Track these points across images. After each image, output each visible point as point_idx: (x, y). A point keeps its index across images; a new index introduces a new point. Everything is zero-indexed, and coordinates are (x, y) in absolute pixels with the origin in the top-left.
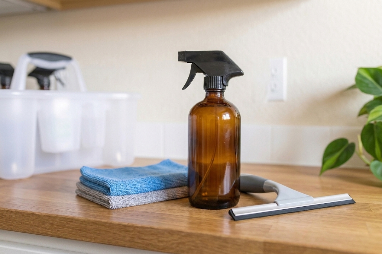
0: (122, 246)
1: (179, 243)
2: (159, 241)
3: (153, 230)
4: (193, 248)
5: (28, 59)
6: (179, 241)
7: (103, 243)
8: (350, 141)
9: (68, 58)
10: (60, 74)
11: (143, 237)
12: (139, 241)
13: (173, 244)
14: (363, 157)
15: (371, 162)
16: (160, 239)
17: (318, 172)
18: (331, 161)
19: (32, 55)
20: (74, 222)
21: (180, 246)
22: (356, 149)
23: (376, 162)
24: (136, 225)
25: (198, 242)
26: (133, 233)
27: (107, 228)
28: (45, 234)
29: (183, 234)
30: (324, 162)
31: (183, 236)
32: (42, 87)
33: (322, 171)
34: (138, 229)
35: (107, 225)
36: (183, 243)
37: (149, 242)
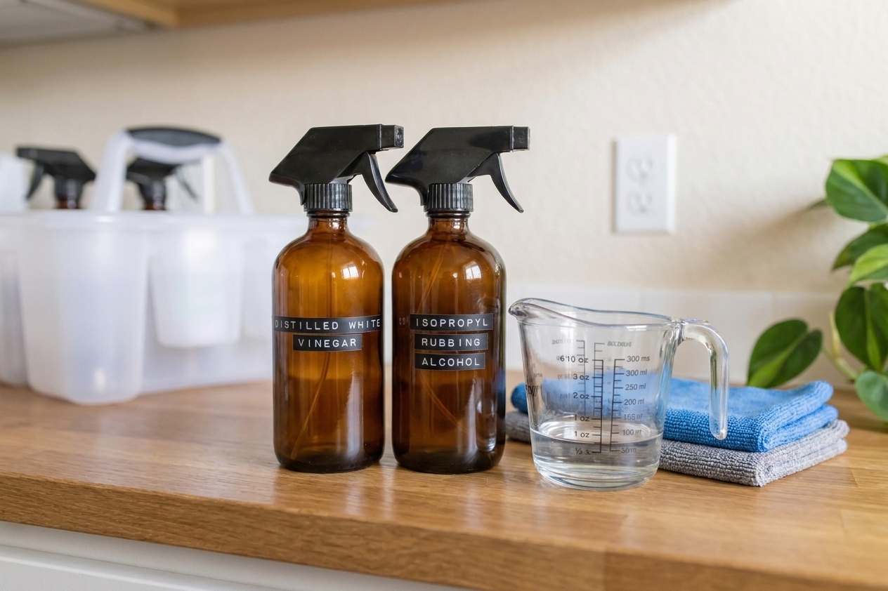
0: (283, 561)
1: (415, 556)
2: (370, 550)
3: (354, 524)
4: (445, 565)
6: (416, 549)
7: (241, 555)
8: (812, 326)
9: (212, 140)
10: (188, 173)
11: (333, 539)
12: (325, 549)
13: (401, 556)
14: (842, 363)
15: (859, 373)
16: (373, 546)
18: (768, 370)
19: (134, 132)
20: (178, 506)
21: (417, 561)
22: (825, 344)
23: (869, 375)
24: (316, 514)
25: (458, 552)
26: (309, 533)
27: (252, 520)
28: (114, 533)
30: (751, 374)
31: (426, 539)
32: (149, 205)
34: (321, 523)
35: (254, 512)
36: (424, 555)
37: (346, 552)
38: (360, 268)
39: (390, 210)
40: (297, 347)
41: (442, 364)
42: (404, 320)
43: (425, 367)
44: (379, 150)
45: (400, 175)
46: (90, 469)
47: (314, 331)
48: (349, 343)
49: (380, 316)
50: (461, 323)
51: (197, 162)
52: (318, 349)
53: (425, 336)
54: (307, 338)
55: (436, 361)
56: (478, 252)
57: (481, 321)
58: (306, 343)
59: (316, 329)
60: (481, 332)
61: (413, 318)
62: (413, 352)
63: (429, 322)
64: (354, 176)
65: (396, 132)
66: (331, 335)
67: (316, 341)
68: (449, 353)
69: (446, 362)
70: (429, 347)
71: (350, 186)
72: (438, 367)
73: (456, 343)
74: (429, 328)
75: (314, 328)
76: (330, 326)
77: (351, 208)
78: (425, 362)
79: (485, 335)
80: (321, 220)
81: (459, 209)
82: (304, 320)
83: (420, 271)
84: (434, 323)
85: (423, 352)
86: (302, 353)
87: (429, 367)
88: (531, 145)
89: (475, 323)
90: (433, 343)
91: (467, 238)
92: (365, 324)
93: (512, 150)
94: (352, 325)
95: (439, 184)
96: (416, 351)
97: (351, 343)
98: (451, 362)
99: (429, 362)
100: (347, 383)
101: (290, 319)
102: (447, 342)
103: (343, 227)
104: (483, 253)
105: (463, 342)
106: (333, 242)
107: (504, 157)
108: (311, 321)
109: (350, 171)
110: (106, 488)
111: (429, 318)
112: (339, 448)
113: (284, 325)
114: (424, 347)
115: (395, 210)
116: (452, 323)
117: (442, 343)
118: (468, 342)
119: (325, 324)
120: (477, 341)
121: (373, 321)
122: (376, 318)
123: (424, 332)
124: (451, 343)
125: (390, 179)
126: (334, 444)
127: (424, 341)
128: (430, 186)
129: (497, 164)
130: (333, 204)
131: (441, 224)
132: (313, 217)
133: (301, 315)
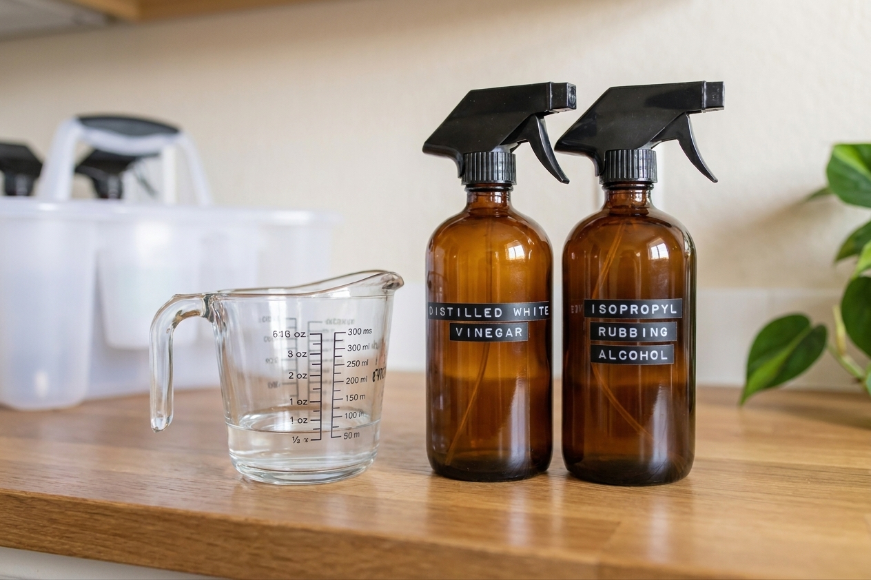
2: (325, 565)
5: (77, 131)
8: (815, 321)
9: (170, 130)
10: (146, 168)
11: (283, 552)
12: (274, 564)
14: (847, 360)
16: (329, 559)
17: (737, 397)
18: (768, 369)
19: (87, 121)
22: (831, 341)
24: (265, 523)
26: (256, 545)
29: (387, 546)
30: (750, 372)
32: (102, 195)
33: (746, 394)
37: (298, 567)
38: (527, 247)
39: (560, 180)
40: (454, 337)
41: (623, 357)
42: (577, 308)
43: (602, 360)
44: (548, 113)
45: (571, 142)
46: (17, 476)
47: (474, 318)
48: (513, 331)
49: (549, 302)
50: (645, 310)
51: (155, 155)
52: (479, 339)
53: (602, 325)
54: (465, 327)
55: (615, 354)
56: (663, 228)
57: (669, 308)
58: (464, 332)
59: (476, 316)
60: (669, 320)
61: (588, 304)
62: (588, 343)
63: (607, 309)
64: (519, 143)
65: (569, 90)
66: (492, 323)
67: (476, 330)
68: (629, 344)
69: (628, 355)
70: (608, 338)
71: (514, 155)
72: (619, 361)
73: (640, 332)
74: (608, 315)
75: (473, 315)
76: (492, 313)
77: (515, 180)
78: (602, 355)
79: (674, 324)
80: (480, 193)
81: (641, 179)
82: (462, 306)
83: (595, 250)
84: (613, 309)
85: (601, 343)
86: (460, 343)
87: (608, 361)
88: (725, 103)
89: (661, 309)
90: (612, 333)
91: (651, 213)
92: (532, 312)
93: (704, 109)
94: (517, 312)
95: (617, 151)
96: (592, 342)
97: (516, 332)
98: (633, 355)
99: (607, 355)
100: (511, 384)
101: (446, 305)
102: (628, 332)
103: (505, 201)
104: (670, 229)
105: (648, 332)
106: (494, 218)
107: (693, 118)
108: (471, 308)
109: (515, 137)
110: (29, 496)
111: (608, 304)
112: (501, 453)
113: (439, 311)
114: (602, 338)
115: (566, 181)
116: (634, 309)
117: (622, 332)
118: (654, 332)
119: (487, 311)
120: (664, 331)
121: (541, 308)
122: (544, 305)
123: (601, 320)
124: (633, 333)
125: (561, 146)
126: (496, 449)
127: (602, 331)
128: (607, 153)
129: (686, 125)
130: (495, 175)
131: (621, 195)
132: (471, 191)
133: (460, 300)
